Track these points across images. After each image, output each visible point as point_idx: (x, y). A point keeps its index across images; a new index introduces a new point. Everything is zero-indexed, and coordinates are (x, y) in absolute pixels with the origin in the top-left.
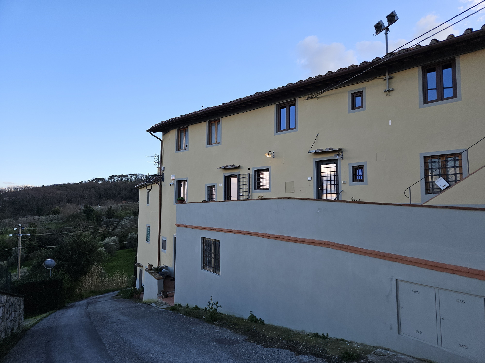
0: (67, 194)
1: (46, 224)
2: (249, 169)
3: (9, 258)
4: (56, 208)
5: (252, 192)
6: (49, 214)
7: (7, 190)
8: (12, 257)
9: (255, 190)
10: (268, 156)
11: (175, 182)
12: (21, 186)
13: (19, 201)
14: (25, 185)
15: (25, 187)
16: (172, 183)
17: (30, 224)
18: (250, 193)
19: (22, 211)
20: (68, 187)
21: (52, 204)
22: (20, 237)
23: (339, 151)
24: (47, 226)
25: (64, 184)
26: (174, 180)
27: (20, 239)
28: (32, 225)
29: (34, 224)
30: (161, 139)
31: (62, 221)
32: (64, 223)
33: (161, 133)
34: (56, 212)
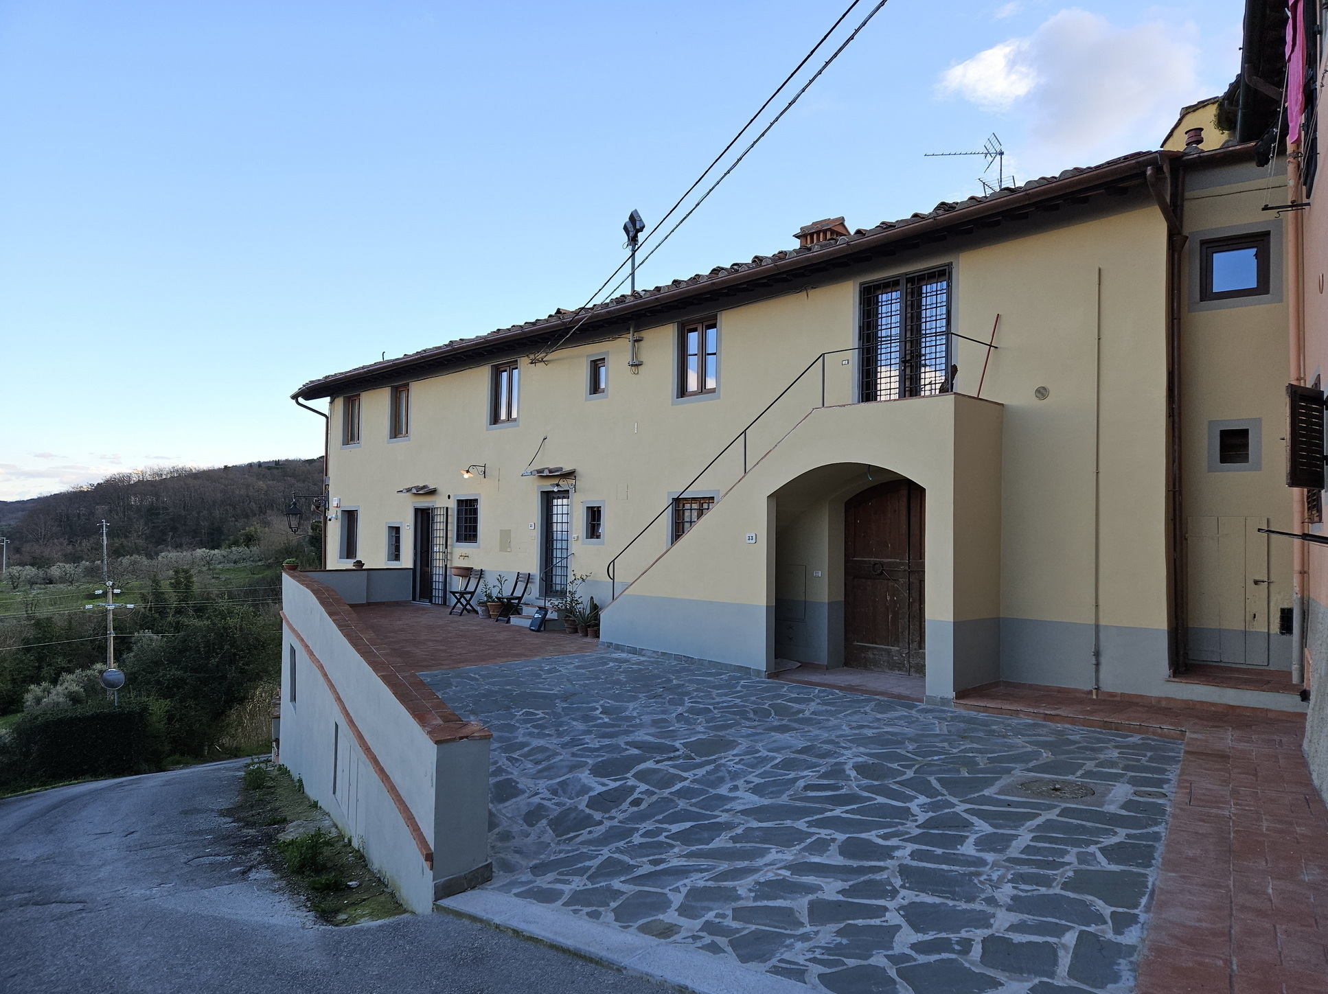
0: (283, 488)
1: (222, 570)
2: (449, 497)
3: (125, 656)
4: (252, 528)
5: (452, 546)
6: (236, 543)
7: (134, 479)
8: (132, 654)
9: (458, 540)
10: (466, 476)
11: (339, 514)
12: (170, 468)
13: (167, 509)
14: (180, 466)
15: (180, 469)
16: (334, 516)
17: (176, 572)
18: (446, 548)
19: (171, 534)
20: (288, 470)
21: (247, 517)
22: (111, 612)
23: (571, 474)
24: (223, 577)
25: (277, 463)
26: (338, 509)
27: (112, 616)
28: (182, 575)
29: (186, 572)
30: (327, 412)
31: (260, 563)
32: (264, 570)
33: (328, 399)
34: (249, 540)
